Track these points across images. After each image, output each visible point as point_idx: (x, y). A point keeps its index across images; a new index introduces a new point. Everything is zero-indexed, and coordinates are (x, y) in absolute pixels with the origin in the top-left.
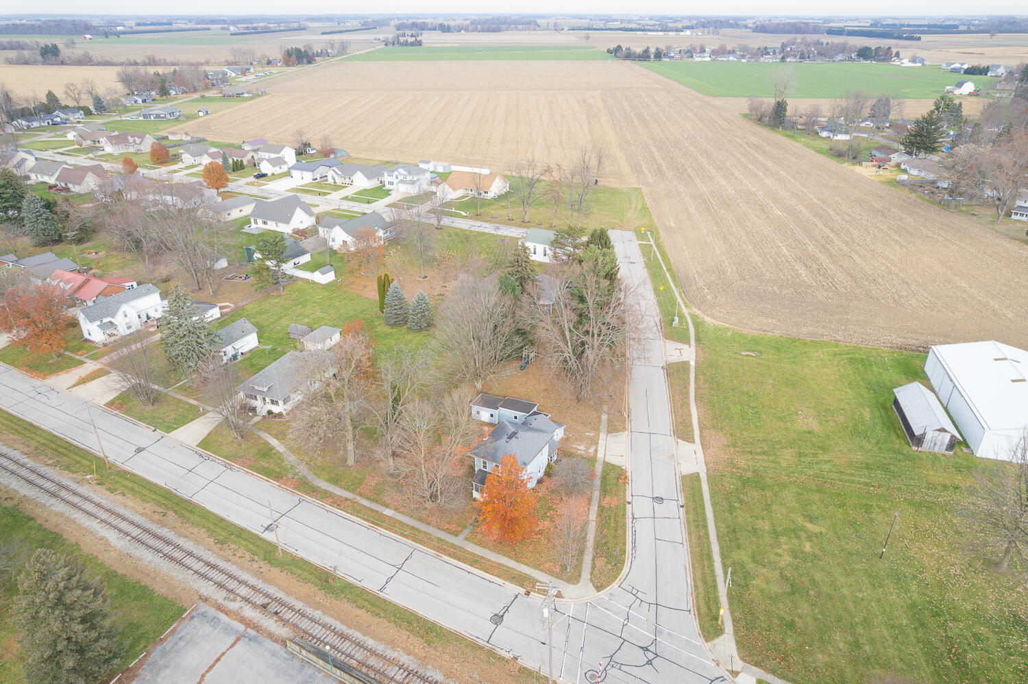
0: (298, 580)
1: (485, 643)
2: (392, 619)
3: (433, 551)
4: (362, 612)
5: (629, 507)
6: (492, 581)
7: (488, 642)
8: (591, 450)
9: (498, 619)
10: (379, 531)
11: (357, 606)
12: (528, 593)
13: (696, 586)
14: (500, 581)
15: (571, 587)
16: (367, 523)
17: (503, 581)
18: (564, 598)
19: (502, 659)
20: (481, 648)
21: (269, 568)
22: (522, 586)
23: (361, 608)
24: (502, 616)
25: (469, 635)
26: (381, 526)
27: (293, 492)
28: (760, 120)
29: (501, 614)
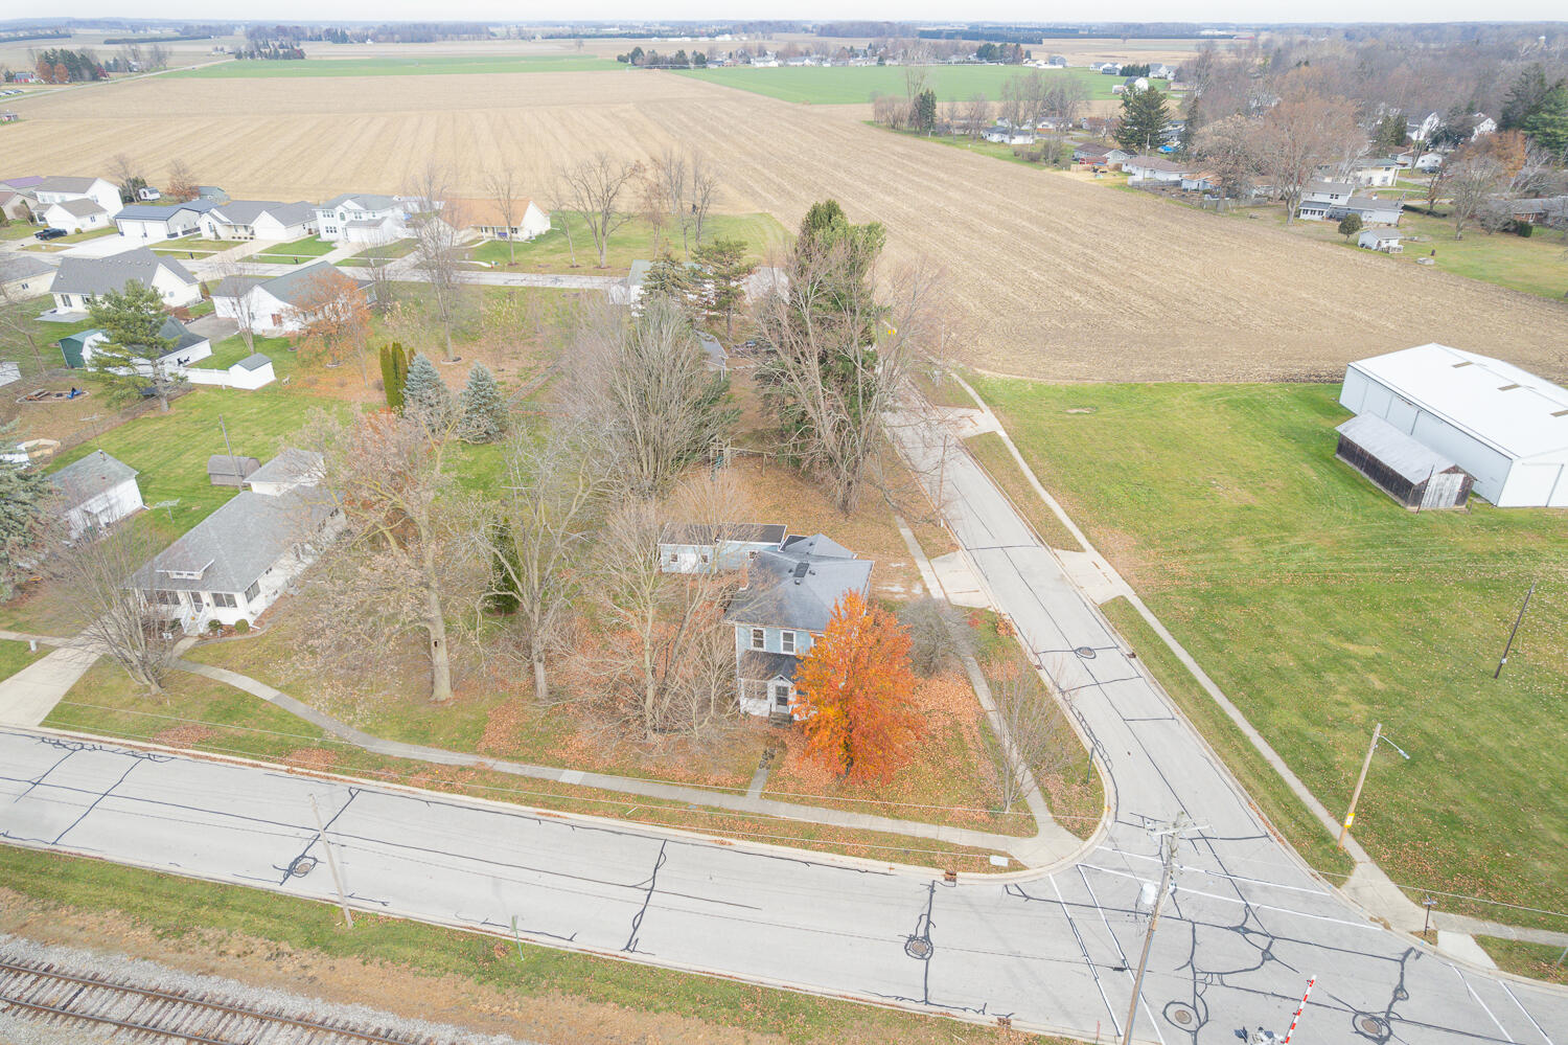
0: (416, 974)
1: (922, 1006)
2: (689, 1006)
3: (708, 837)
4: (609, 1011)
5: (1042, 674)
6: (863, 868)
7: (927, 1003)
8: (917, 590)
9: (920, 945)
10: (565, 821)
11: (591, 999)
12: (951, 877)
13: (1248, 788)
14: (883, 866)
15: (1027, 842)
16: (530, 809)
17: (887, 864)
18: (1024, 868)
19: (975, 1031)
20: (921, 1020)
21: (328, 962)
22: (932, 864)
23: (603, 1000)
24: (927, 937)
25: (879, 999)
26: (569, 809)
27: (328, 778)
28: (894, 126)
29: (921, 933)
